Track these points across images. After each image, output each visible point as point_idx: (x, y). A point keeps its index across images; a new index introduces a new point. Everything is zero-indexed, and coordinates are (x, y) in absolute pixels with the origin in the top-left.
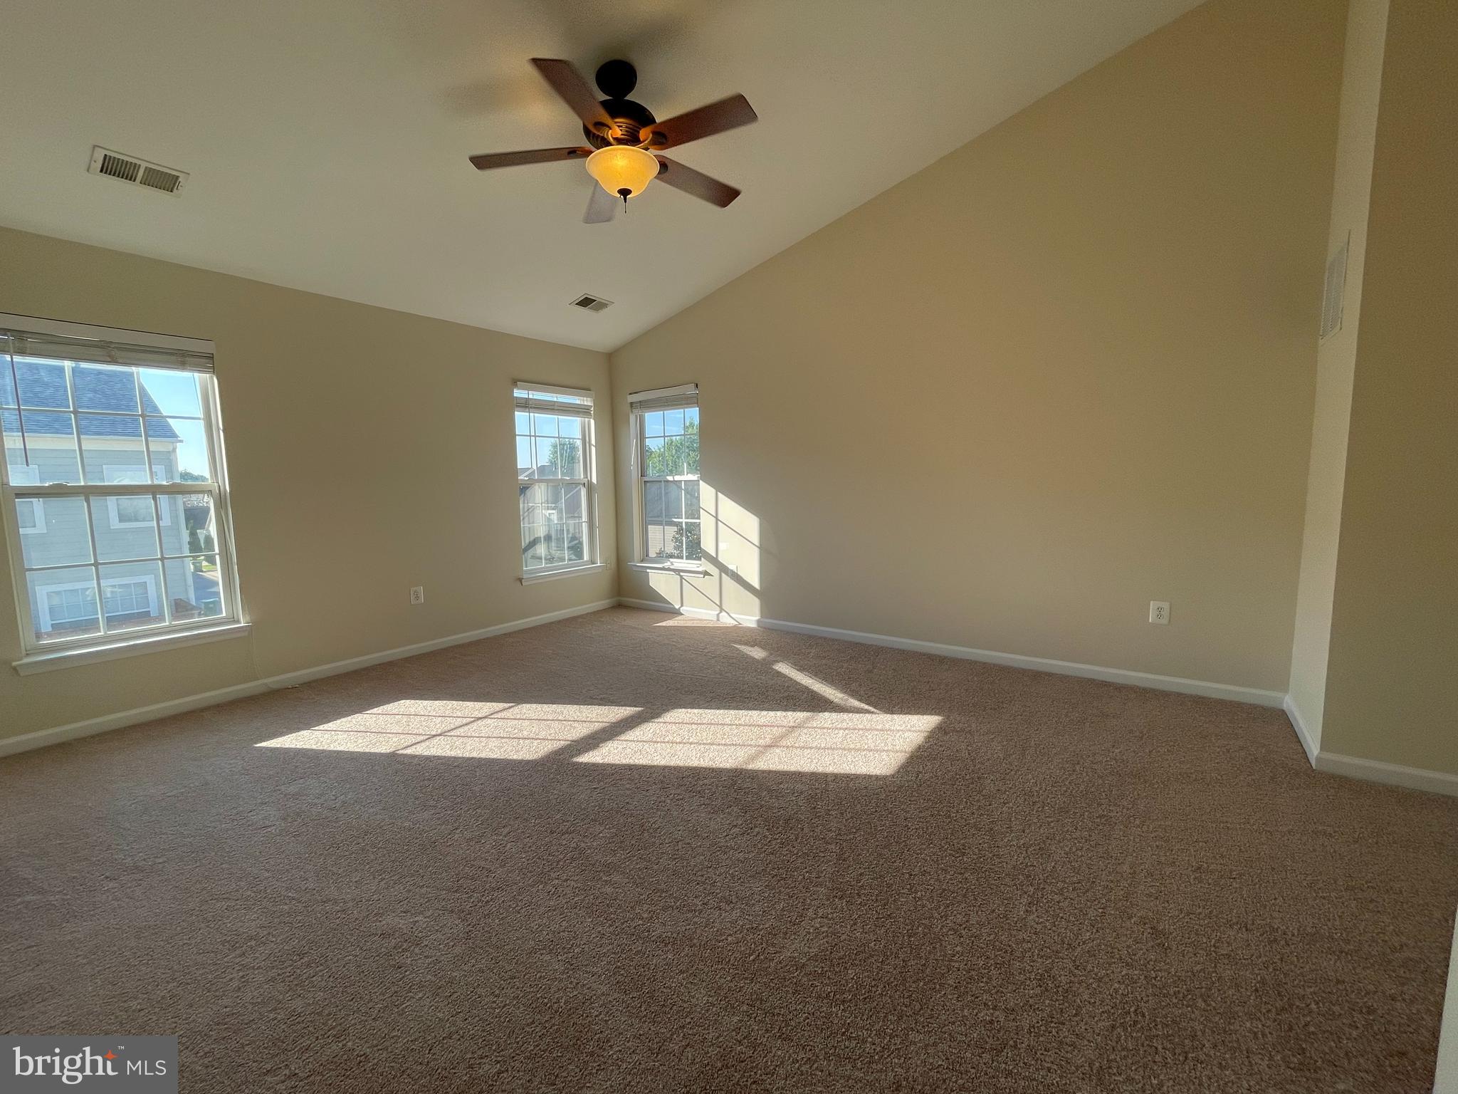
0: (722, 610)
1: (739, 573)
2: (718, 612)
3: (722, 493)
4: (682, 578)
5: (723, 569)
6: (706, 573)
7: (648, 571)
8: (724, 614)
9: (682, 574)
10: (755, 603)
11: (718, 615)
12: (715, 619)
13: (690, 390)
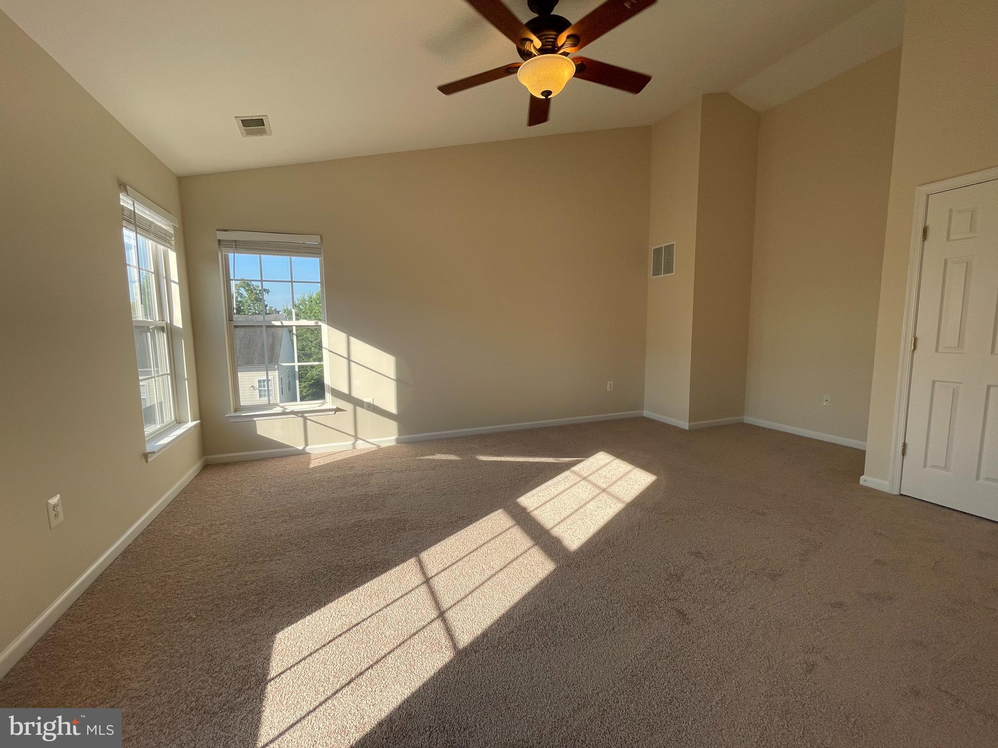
0: (356, 438)
1: (375, 404)
2: (352, 442)
3: (353, 337)
4: (305, 419)
5: (357, 403)
6: (338, 410)
7: (255, 419)
8: (360, 442)
9: (306, 415)
10: (393, 425)
11: (354, 444)
12: (351, 447)
13: (314, 241)
